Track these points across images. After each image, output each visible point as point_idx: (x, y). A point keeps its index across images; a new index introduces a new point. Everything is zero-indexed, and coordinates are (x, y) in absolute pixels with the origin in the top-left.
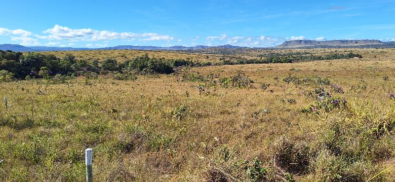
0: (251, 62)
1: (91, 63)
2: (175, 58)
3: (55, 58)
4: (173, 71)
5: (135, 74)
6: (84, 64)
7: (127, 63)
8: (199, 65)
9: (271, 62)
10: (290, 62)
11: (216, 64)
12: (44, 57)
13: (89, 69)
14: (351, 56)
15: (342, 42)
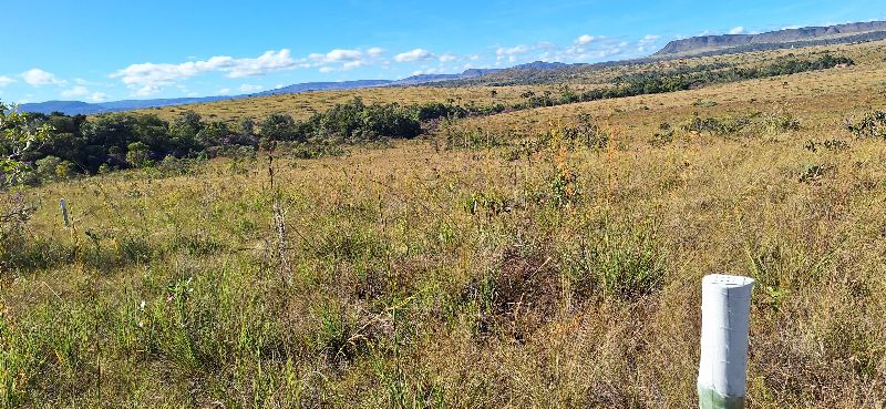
0: (597, 96)
1: (238, 127)
2: (422, 103)
3: (158, 123)
4: (421, 132)
5: (338, 143)
6: (221, 130)
7: (317, 121)
8: (477, 113)
9: (642, 92)
10: (686, 87)
11: (517, 107)
12: (132, 120)
13: (233, 141)
14: (828, 62)
15: (804, 31)
